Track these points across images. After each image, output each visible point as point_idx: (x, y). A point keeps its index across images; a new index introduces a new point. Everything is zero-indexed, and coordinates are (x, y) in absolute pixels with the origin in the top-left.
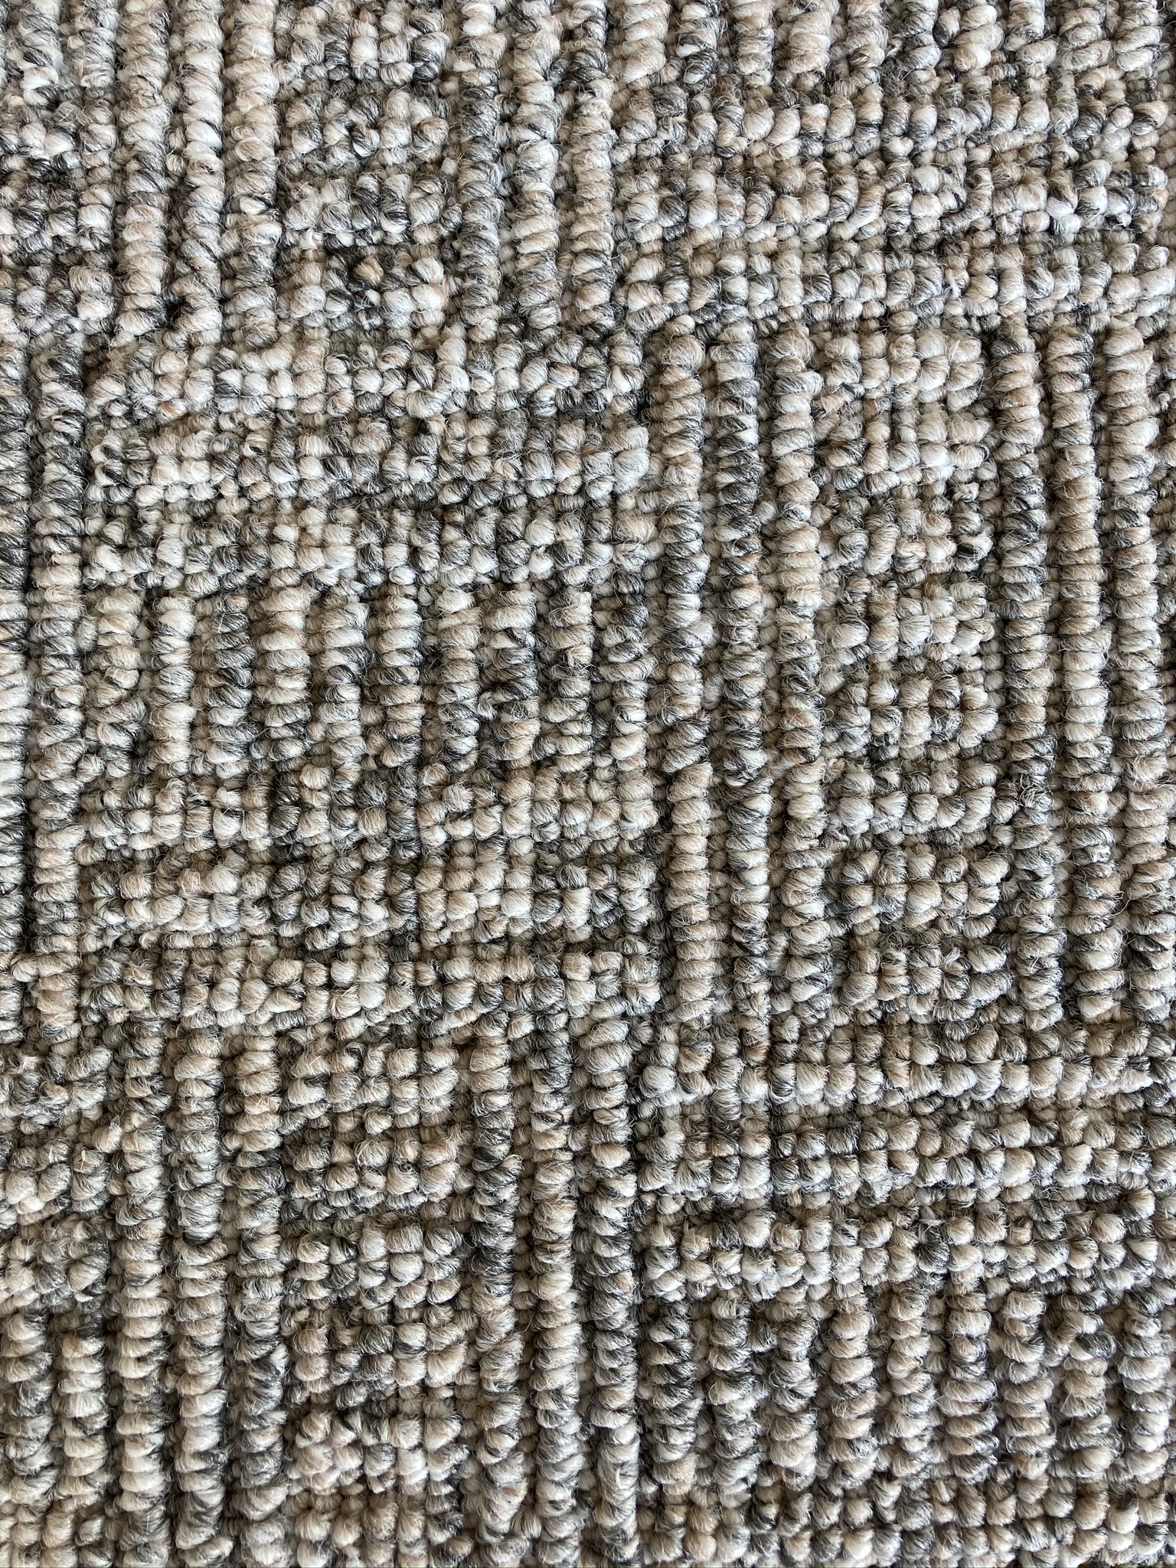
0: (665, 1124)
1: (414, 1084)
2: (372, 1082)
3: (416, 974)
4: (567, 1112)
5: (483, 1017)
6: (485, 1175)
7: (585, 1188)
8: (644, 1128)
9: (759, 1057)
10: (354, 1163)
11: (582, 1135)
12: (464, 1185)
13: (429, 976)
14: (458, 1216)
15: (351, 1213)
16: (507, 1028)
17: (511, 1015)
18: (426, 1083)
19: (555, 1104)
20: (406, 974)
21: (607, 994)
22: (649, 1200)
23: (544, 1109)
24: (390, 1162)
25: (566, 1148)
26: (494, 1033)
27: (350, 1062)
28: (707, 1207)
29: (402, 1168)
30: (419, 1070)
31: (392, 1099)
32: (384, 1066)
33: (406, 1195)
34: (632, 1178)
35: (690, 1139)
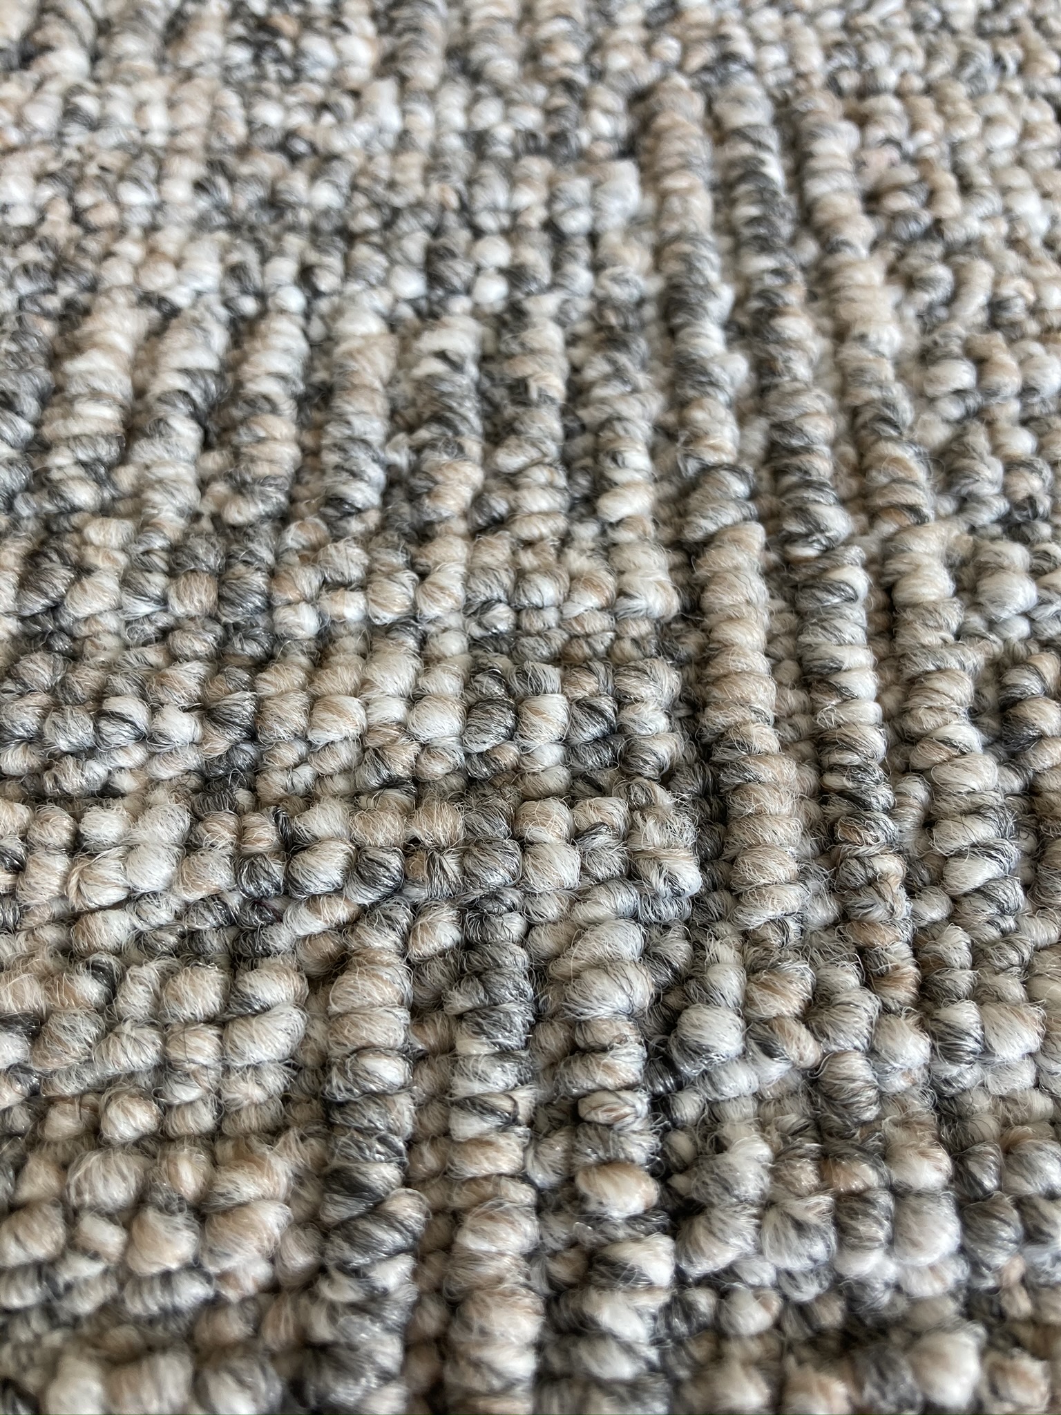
0: (726, 1130)
1: (212, 1032)
2: (127, 1027)
3: (241, 833)
4: (525, 1098)
5: (364, 913)
6: (346, 1229)
7: (562, 1271)
8: (682, 1143)
9: (904, 993)
10: (61, 1201)
11: (556, 1148)
12: (299, 1259)
13: (264, 835)
14: (279, 1333)
15: (38, 1323)
16: (407, 937)
17: (417, 910)
18: (238, 1032)
19: (501, 1077)
20: (221, 830)
21: (601, 872)
22: (704, 1301)
23: (477, 1088)
24: (141, 1201)
25: (522, 1177)
26: (383, 941)
27: (90, 989)
28: (832, 1315)
29: (165, 1209)
30: (226, 1007)
31: (166, 1068)
32: (157, 1001)
33: (167, 1277)
34: (664, 1244)
35: (781, 1158)
